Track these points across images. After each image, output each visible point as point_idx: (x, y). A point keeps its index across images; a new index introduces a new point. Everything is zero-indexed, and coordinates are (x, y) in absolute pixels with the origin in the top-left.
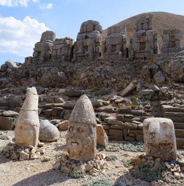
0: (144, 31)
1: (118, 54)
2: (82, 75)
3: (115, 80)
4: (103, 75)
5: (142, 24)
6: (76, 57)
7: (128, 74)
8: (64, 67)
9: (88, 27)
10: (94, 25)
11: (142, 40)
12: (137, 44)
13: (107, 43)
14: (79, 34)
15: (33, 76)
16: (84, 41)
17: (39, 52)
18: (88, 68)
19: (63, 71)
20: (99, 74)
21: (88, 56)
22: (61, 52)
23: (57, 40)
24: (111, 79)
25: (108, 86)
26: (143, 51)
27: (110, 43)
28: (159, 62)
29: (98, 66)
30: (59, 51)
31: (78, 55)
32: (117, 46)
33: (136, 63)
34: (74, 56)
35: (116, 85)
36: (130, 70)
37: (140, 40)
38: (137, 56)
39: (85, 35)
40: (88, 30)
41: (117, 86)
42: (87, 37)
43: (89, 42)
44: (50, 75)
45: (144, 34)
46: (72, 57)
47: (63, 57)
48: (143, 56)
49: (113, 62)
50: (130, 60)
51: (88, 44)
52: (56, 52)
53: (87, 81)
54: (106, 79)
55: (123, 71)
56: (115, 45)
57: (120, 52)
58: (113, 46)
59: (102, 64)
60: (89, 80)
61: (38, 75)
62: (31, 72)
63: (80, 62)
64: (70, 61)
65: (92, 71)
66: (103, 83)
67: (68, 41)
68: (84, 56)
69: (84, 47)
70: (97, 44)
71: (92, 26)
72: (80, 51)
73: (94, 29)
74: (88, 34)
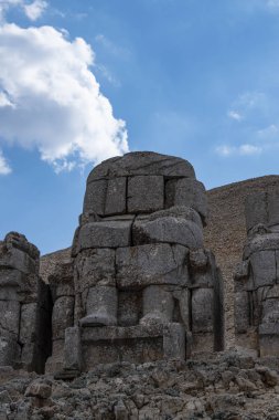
6: (85, 344)
9: (137, 184)
10: (167, 180)
16: (125, 256)
31: (92, 335)
34: (71, 337)
39: (126, 225)
40: (135, 204)
42: (137, 239)
51: (148, 275)
63: (116, 374)
64: (38, 367)
67: (18, 260)
68: (129, 342)
69: (120, 290)
70: (203, 279)
71: (160, 183)
72: (100, 312)
73: (168, 201)
74: (142, 224)
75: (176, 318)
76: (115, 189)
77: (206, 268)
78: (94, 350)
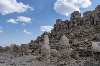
1: (88, 23)
2: (73, 34)
3: (87, 34)
4: (81, 33)
5: (99, 8)
6: (70, 27)
7: (93, 31)
8: (65, 32)
9: (74, 14)
10: (77, 13)
12: (97, 18)
13: (83, 20)
14: (71, 18)
15: (53, 36)
16: (73, 20)
17: (56, 28)
18: (75, 31)
19: (65, 33)
20: (80, 33)
21: (75, 26)
22: (64, 26)
23: (62, 22)
24: (85, 34)
25: (84, 37)
27: (85, 19)
29: (79, 30)
30: (63, 26)
32: (88, 20)
33: (97, 26)
34: (69, 27)
35: (87, 36)
36: (94, 29)
37: (98, 16)
38: (98, 23)
40: (74, 16)
42: (74, 18)
43: (75, 20)
44: (59, 35)
46: (68, 28)
47: (65, 28)
49: (86, 27)
50: (94, 25)
51: (75, 21)
52: (62, 26)
53: (75, 36)
54: (83, 34)
55: (91, 30)
56: (87, 20)
57: (89, 23)
58: (86, 20)
59: (81, 28)
60: (76, 36)
61: (55, 36)
62: (53, 35)
64: (68, 29)
65: (77, 32)
66: (82, 36)
67: (66, 22)
68: (73, 27)
69: (73, 23)
70: (79, 21)
71: (76, 13)
72: (72, 25)
73: (77, 15)
74: (74, 17)
75: (77, 25)
76: (73, 15)
77: (79, 20)
78: (71, 28)
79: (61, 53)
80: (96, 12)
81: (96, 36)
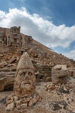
0: (16, 34)
1: (1, 42)
3: (2, 55)
5: (15, 30)
11: (15, 38)
12: (12, 39)
26: (16, 43)
28: (26, 48)
33: (12, 48)
41: (4, 59)
45: (16, 35)
48: (15, 45)
50: (9, 46)
57: (3, 41)
79: (28, 83)
80: (11, 33)
81: (15, 59)
